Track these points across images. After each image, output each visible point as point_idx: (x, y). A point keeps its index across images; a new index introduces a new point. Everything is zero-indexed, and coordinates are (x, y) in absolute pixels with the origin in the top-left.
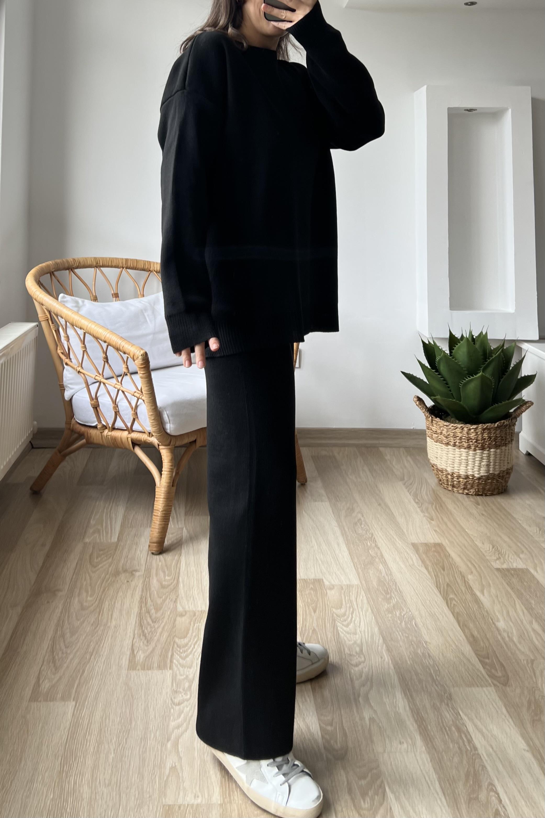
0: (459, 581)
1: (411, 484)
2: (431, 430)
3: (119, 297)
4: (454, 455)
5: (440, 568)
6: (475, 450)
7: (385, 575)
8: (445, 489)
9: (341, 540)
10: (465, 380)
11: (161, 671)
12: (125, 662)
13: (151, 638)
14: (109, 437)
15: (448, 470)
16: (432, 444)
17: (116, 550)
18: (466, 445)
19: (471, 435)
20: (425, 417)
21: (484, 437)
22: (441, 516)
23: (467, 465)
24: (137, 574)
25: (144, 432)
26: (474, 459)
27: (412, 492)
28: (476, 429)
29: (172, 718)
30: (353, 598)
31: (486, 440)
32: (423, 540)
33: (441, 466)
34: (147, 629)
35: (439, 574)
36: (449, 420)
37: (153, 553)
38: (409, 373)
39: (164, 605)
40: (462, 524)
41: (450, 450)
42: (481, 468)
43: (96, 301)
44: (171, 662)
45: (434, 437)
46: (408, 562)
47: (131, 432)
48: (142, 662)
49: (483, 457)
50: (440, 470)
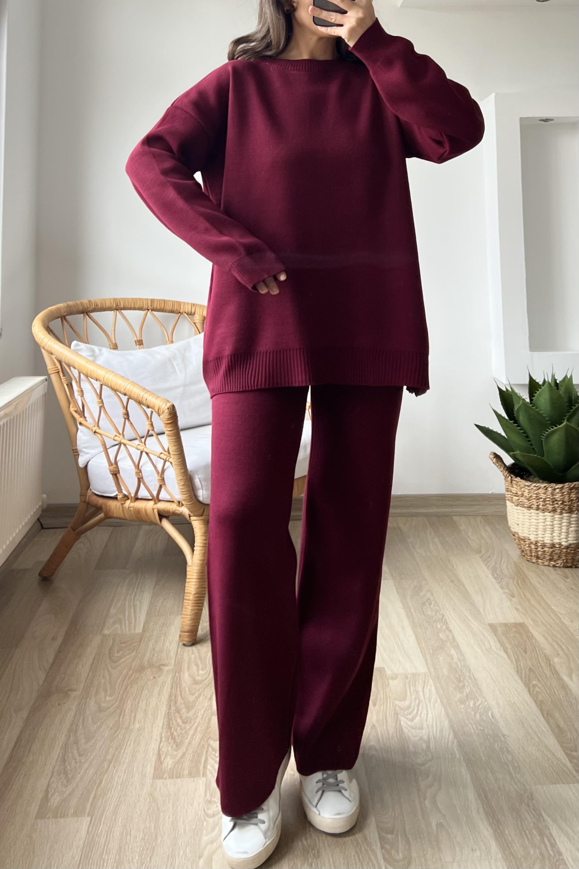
0: (543, 665)
1: (489, 557)
2: (511, 492)
3: (143, 344)
4: (538, 520)
5: (522, 651)
6: (561, 513)
7: (458, 661)
8: (528, 561)
9: (406, 622)
10: (548, 431)
11: (192, 779)
12: (150, 770)
13: (181, 742)
14: (132, 509)
15: (530, 538)
16: (513, 509)
17: (140, 642)
18: (550, 507)
19: (556, 495)
20: (503, 477)
21: (572, 498)
22: (523, 592)
23: (552, 531)
24: (166, 669)
25: (173, 502)
26: (560, 524)
27: (491, 566)
28: (562, 488)
29: (205, 832)
30: (420, 689)
31: (574, 501)
32: (502, 620)
33: (523, 533)
34: (176, 731)
35: (520, 658)
36: (531, 479)
37: (184, 645)
38: (484, 426)
39: (197, 703)
40: (547, 600)
41: (533, 514)
42: (569, 534)
43: (116, 349)
44: (205, 767)
45: (514, 500)
46: (485, 645)
47: (157, 501)
48: (170, 769)
49: (572, 521)
50: (522, 539)
